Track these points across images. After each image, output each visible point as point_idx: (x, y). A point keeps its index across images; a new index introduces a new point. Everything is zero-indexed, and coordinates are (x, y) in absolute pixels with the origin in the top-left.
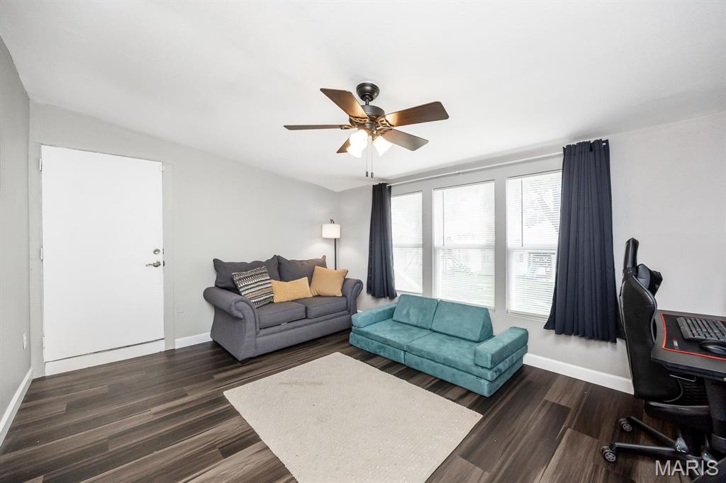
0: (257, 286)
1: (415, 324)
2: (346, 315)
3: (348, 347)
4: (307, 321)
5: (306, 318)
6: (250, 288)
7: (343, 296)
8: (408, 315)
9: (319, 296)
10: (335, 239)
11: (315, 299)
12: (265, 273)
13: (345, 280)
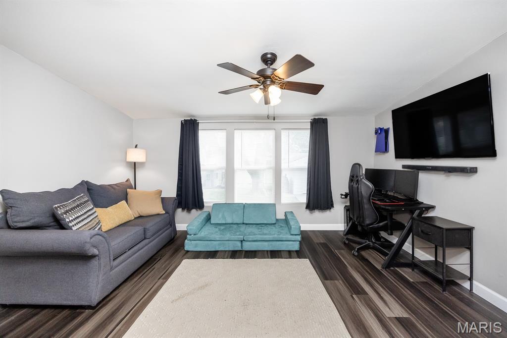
0: (88, 217)
1: (231, 222)
2: (168, 229)
3: (185, 254)
4: (146, 241)
5: (145, 239)
6: (82, 220)
7: (166, 213)
8: (224, 217)
9: (140, 217)
10: (135, 163)
11: (136, 220)
12: (87, 201)
13: (163, 199)
